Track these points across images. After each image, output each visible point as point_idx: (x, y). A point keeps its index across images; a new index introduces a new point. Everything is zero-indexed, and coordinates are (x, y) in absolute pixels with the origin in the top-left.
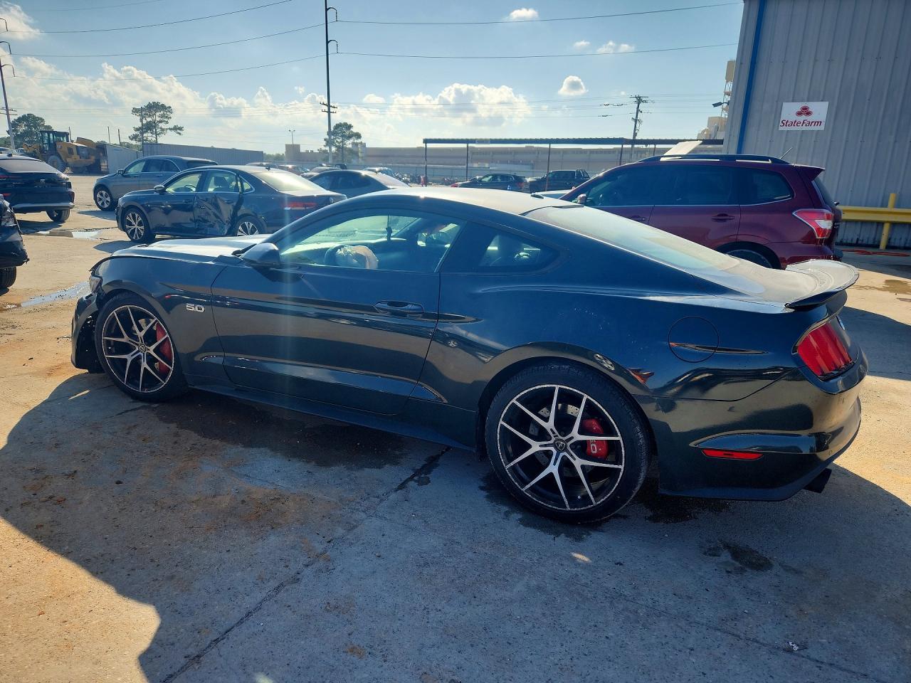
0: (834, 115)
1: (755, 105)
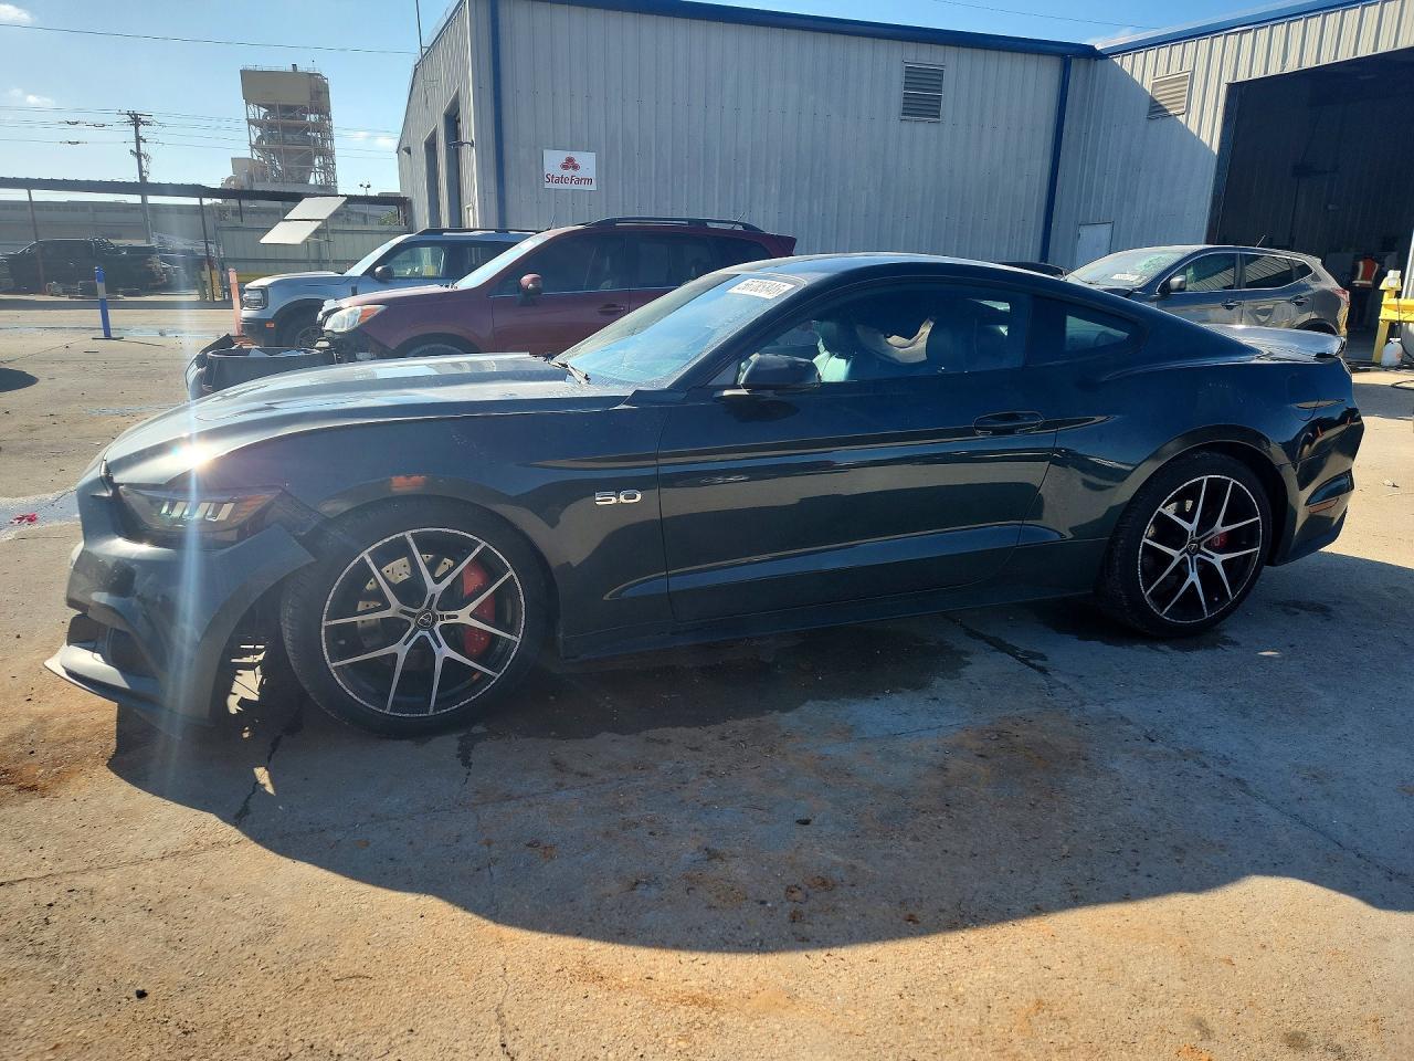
0: (604, 167)
1: (509, 148)
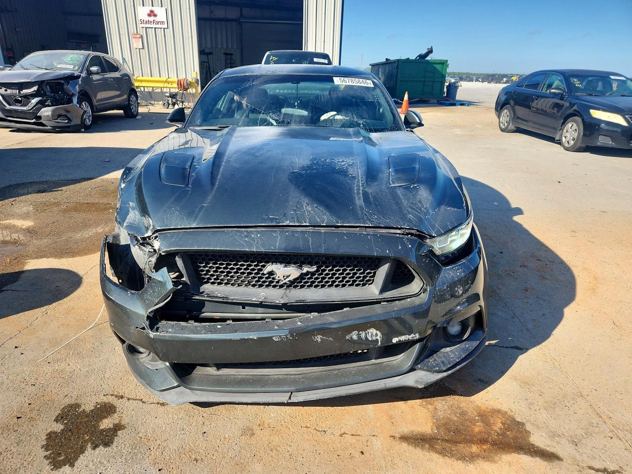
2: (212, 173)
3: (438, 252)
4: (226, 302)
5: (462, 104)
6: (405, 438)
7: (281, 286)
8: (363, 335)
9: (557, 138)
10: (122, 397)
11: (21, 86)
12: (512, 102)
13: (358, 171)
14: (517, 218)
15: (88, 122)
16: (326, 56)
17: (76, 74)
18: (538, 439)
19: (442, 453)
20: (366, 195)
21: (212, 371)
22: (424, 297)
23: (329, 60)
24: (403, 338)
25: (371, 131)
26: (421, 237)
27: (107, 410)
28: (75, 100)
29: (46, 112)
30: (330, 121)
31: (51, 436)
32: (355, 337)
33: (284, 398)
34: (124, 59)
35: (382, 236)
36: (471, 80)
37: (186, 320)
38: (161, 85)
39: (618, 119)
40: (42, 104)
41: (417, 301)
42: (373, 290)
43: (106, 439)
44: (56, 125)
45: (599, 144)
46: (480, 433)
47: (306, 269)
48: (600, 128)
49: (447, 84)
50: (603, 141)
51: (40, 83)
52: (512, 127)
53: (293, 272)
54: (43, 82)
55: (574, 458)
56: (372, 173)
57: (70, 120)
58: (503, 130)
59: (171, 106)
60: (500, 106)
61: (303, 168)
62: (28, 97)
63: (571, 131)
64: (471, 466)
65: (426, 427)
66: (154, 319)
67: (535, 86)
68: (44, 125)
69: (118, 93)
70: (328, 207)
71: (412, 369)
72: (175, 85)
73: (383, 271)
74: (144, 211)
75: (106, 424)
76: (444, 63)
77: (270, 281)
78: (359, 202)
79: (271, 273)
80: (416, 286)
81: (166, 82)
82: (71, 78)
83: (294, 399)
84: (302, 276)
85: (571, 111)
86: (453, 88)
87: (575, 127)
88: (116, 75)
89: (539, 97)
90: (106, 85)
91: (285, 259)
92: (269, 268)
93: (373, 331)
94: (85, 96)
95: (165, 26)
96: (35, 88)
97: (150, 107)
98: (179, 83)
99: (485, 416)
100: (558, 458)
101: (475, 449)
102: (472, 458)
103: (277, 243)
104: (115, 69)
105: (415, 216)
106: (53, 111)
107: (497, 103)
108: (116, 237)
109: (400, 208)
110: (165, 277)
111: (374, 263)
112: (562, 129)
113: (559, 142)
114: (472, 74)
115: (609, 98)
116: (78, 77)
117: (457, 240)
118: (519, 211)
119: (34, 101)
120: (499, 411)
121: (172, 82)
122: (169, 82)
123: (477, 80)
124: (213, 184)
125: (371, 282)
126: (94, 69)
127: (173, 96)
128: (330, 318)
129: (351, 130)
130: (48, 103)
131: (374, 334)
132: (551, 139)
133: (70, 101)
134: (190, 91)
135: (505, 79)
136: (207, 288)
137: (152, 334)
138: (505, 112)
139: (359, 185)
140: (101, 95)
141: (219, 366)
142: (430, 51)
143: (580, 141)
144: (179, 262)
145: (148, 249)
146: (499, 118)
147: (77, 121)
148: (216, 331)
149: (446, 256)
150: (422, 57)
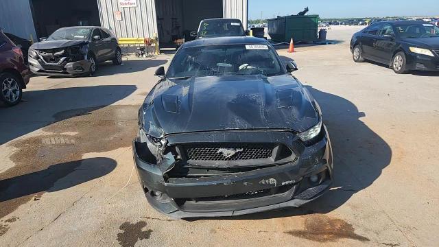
2: (189, 105)
3: (303, 140)
4: (200, 168)
5: (330, 42)
6: (290, 233)
7: (226, 159)
8: (267, 181)
9: (390, 65)
10: (149, 218)
11: (54, 51)
12: (360, 43)
13: (262, 101)
14: (360, 119)
15: (93, 70)
16: (238, 21)
17: (86, 41)
18: (358, 232)
19: (310, 238)
20: (265, 113)
21: (193, 202)
22: (297, 162)
23: (240, 23)
24: (287, 183)
25: (268, 75)
26: (294, 132)
27: (143, 224)
28: (86, 57)
29: (69, 65)
30: (245, 70)
31: (119, 235)
32: (263, 183)
33: (230, 214)
34: (110, 27)
35: (275, 133)
36: (337, 24)
37: (181, 177)
38: (134, 42)
39: (428, 53)
40: (67, 61)
41: (293, 164)
42: (272, 160)
43: (147, 235)
44: (75, 72)
45: (417, 69)
46: (329, 230)
47: (238, 151)
48: (416, 58)
49: (319, 30)
50: (419, 66)
51: (65, 48)
52: (361, 58)
53: (232, 152)
54: (67, 47)
55: (376, 240)
56: (268, 102)
57: (83, 69)
58: (356, 61)
59: (141, 56)
60: (353, 45)
61: (233, 100)
62: (59, 57)
63: (398, 61)
64: (324, 244)
65: (302, 228)
66: (167, 177)
67: (375, 32)
68: (68, 73)
69: (110, 50)
70: (247, 120)
71: (293, 199)
72: (143, 42)
73: (275, 150)
74: (159, 126)
75: (144, 229)
76: (316, 17)
77: (221, 157)
78: (263, 117)
79: (221, 153)
80: (293, 157)
81: (137, 40)
82: (83, 44)
83: (235, 214)
84: (236, 154)
85: (398, 48)
86: (323, 32)
87: (401, 58)
88: (108, 39)
89: (377, 39)
90: (103, 46)
91: (228, 146)
92: (220, 150)
93: (272, 179)
94: (91, 54)
95: (136, 5)
96: (63, 51)
97: (128, 57)
98: (145, 41)
99: (331, 222)
100: (368, 240)
101: (325, 236)
102: (325, 240)
103: (224, 138)
104: (107, 35)
105: (290, 122)
106: (74, 65)
107: (351, 43)
108: (139, 139)
109: (283, 119)
110: (170, 157)
111: (272, 146)
112: (393, 60)
113: (392, 68)
114: (338, 19)
115: (422, 39)
116: (87, 43)
117: (313, 133)
118: (363, 114)
119: (62, 59)
120: (339, 220)
121: (141, 40)
122: (139, 41)
123: (341, 24)
124: (190, 111)
125: (270, 156)
126: (96, 37)
127: (142, 49)
128: (251, 173)
129: (257, 75)
130: (71, 59)
131: (273, 181)
132: (387, 66)
133: (83, 58)
134: (152, 45)
135: (360, 23)
136: (190, 161)
137: (166, 184)
138: (357, 50)
139: (262, 107)
140: (100, 53)
141: (198, 199)
142: (307, 10)
143: (404, 67)
144: (177, 149)
145: (158, 144)
146: (353, 53)
147: (87, 70)
148: (197, 181)
149: (308, 142)
150: (302, 14)
